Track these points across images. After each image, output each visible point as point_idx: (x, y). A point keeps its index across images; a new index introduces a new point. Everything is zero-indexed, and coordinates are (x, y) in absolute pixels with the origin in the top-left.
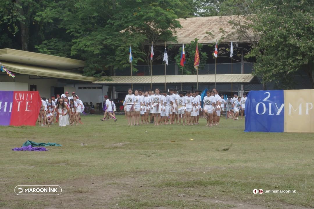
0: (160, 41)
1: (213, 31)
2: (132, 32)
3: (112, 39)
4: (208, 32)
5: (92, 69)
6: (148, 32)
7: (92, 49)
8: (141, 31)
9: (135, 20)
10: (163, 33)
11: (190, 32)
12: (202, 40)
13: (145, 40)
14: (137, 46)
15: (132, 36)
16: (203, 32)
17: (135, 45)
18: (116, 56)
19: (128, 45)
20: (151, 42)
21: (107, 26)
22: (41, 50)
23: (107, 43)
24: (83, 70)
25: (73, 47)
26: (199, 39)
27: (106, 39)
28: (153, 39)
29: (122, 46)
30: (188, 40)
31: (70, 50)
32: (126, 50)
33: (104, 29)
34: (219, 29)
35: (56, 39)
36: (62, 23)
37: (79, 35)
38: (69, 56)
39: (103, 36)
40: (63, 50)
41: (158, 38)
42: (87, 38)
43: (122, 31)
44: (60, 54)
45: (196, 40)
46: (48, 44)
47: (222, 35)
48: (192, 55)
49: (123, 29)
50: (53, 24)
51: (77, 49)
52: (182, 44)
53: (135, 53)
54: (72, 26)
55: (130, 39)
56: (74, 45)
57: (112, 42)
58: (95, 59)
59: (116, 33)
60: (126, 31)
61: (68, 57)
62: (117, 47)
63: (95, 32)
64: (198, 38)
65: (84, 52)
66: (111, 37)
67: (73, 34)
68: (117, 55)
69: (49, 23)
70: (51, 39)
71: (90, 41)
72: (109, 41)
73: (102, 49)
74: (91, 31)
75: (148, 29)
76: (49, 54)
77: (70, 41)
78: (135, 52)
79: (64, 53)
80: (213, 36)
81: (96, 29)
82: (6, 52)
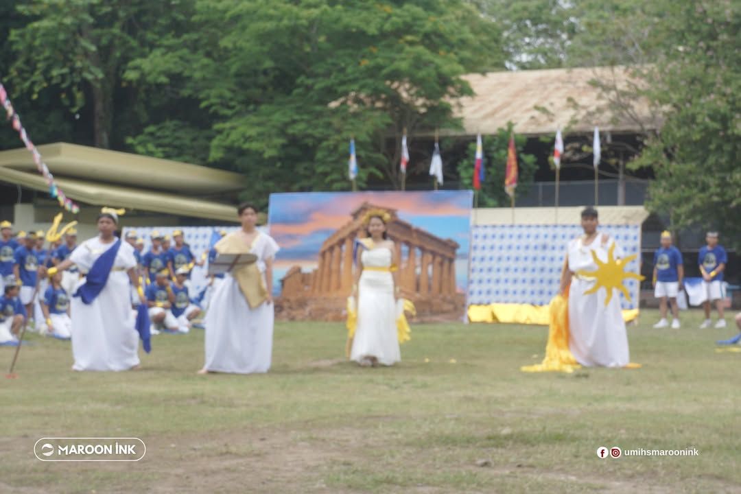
0: (423, 128)
1: (550, 104)
2: (355, 106)
3: (308, 122)
4: (540, 105)
6: (395, 107)
7: (261, 145)
9: (363, 78)
10: (431, 109)
11: (495, 106)
12: (525, 125)
13: (388, 125)
14: (368, 140)
15: (355, 115)
16: (525, 107)
17: (363, 137)
18: (316, 162)
20: (400, 130)
21: (296, 91)
22: (140, 149)
23: (295, 131)
24: (240, 198)
25: (215, 142)
26: (517, 124)
27: (294, 122)
28: (406, 122)
29: (331, 138)
30: (491, 126)
31: (207, 149)
32: (341, 149)
33: (290, 98)
34: (565, 100)
35: (175, 122)
36: (189, 85)
37: (228, 112)
38: (205, 163)
39: (288, 116)
40: (193, 148)
41: (418, 121)
42: (249, 120)
43: (333, 105)
44: (187, 158)
45: (510, 125)
46: (159, 134)
47: (573, 113)
48: (500, 161)
49: (335, 99)
50: (168, 88)
51: (225, 147)
52: (476, 136)
53: (364, 156)
54: (214, 92)
55: (352, 124)
56: (218, 137)
57: (307, 129)
58: (267, 171)
59: (318, 108)
60: (341, 104)
61: (204, 165)
62: (320, 140)
63: (268, 106)
64: (514, 122)
65: (242, 153)
66: (306, 117)
67: (217, 110)
68: (318, 160)
69: (160, 86)
70: (164, 122)
71: (257, 128)
72: (301, 127)
73: (284, 146)
74: (258, 103)
75: (394, 99)
76: (159, 157)
77: (209, 127)
78: (363, 153)
79: (194, 156)
80: (551, 116)
81: (272, 98)
82: (58, 152)
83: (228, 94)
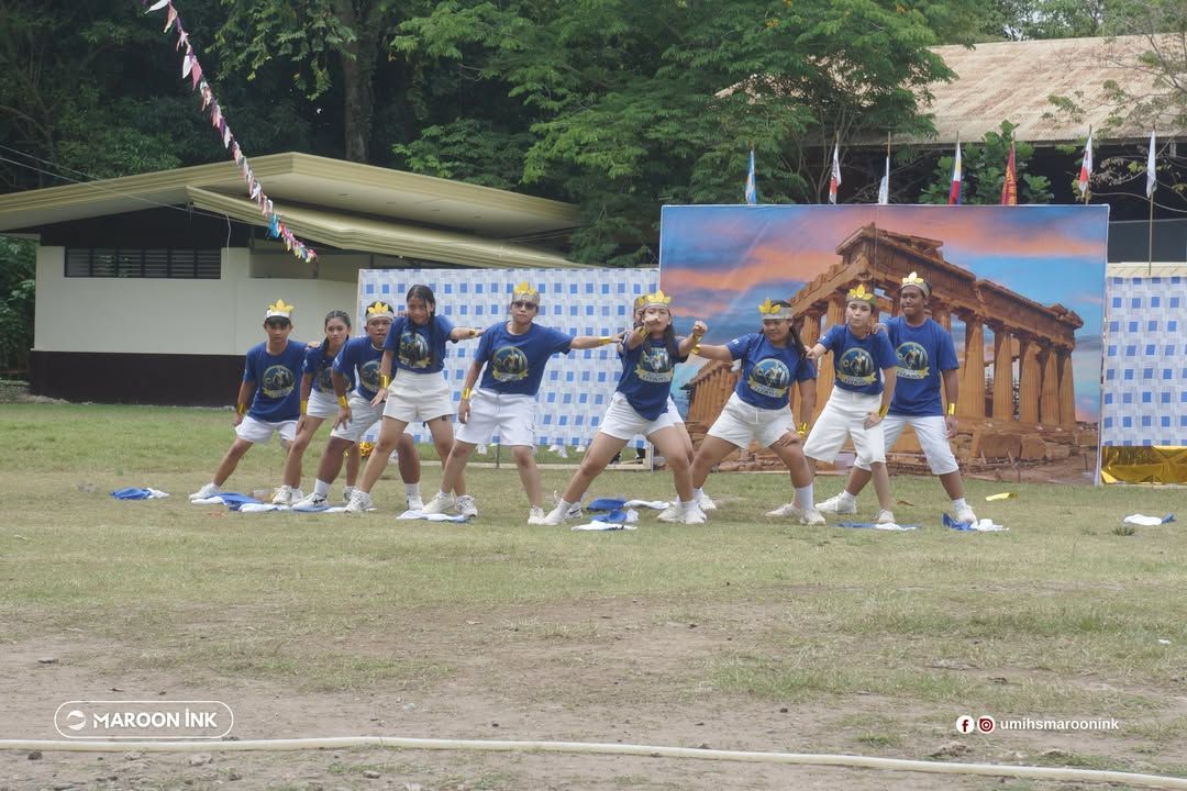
0: (866, 132)
1: (1077, 93)
2: (759, 95)
3: (680, 120)
4: (1060, 96)
5: (603, 234)
6: (822, 97)
7: (604, 158)
8: (796, 94)
9: (770, 50)
10: (881, 100)
11: (984, 96)
12: (1034, 127)
13: (810, 126)
14: (776, 149)
15: (758, 110)
16: (1036, 98)
17: (769, 145)
18: (694, 184)
19: (739, 145)
20: (831, 135)
21: (660, 71)
22: (415, 163)
23: (659, 135)
24: (571, 242)
25: (532, 152)
26: (1018, 125)
27: (659, 120)
28: (839, 123)
29: (717, 147)
30: (976, 129)
31: (520, 162)
32: (733, 164)
33: (652, 81)
34: (1101, 87)
35: (472, 121)
36: (494, 60)
37: (555, 105)
38: (516, 185)
39: (648, 111)
40: (498, 161)
41: (859, 120)
42: (585, 116)
43: (722, 93)
44: (488, 177)
45: (1007, 127)
46: (444, 139)
47: (1113, 109)
48: (991, 185)
49: (726, 84)
50: (460, 65)
51: (549, 160)
52: (953, 145)
53: (769, 175)
54: (531, 72)
55: (751, 124)
56: (538, 144)
57: (679, 131)
58: (615, 199)
59: (696, 97)
60: (735, 92)
61: (513, 190)
62: (703, 150)
63: (617, 95)
64: (1014, 123)
65: (577, 170)
66: (677, 112)
67: (535, 101)
68: (697, 182)
69: (447, 61)
70: (453, 121)
71: (599, 129)
72: (669, 128)
73: (640, 160)
74: (601, 90)
75: (822, 85)
76: (445, 177)
77: (524, 128)
78: (768, 172)
79: (500, 175)
80: (1077, 114)
81: (624, 82)
82: (288, 167)
83: (554, 75)
